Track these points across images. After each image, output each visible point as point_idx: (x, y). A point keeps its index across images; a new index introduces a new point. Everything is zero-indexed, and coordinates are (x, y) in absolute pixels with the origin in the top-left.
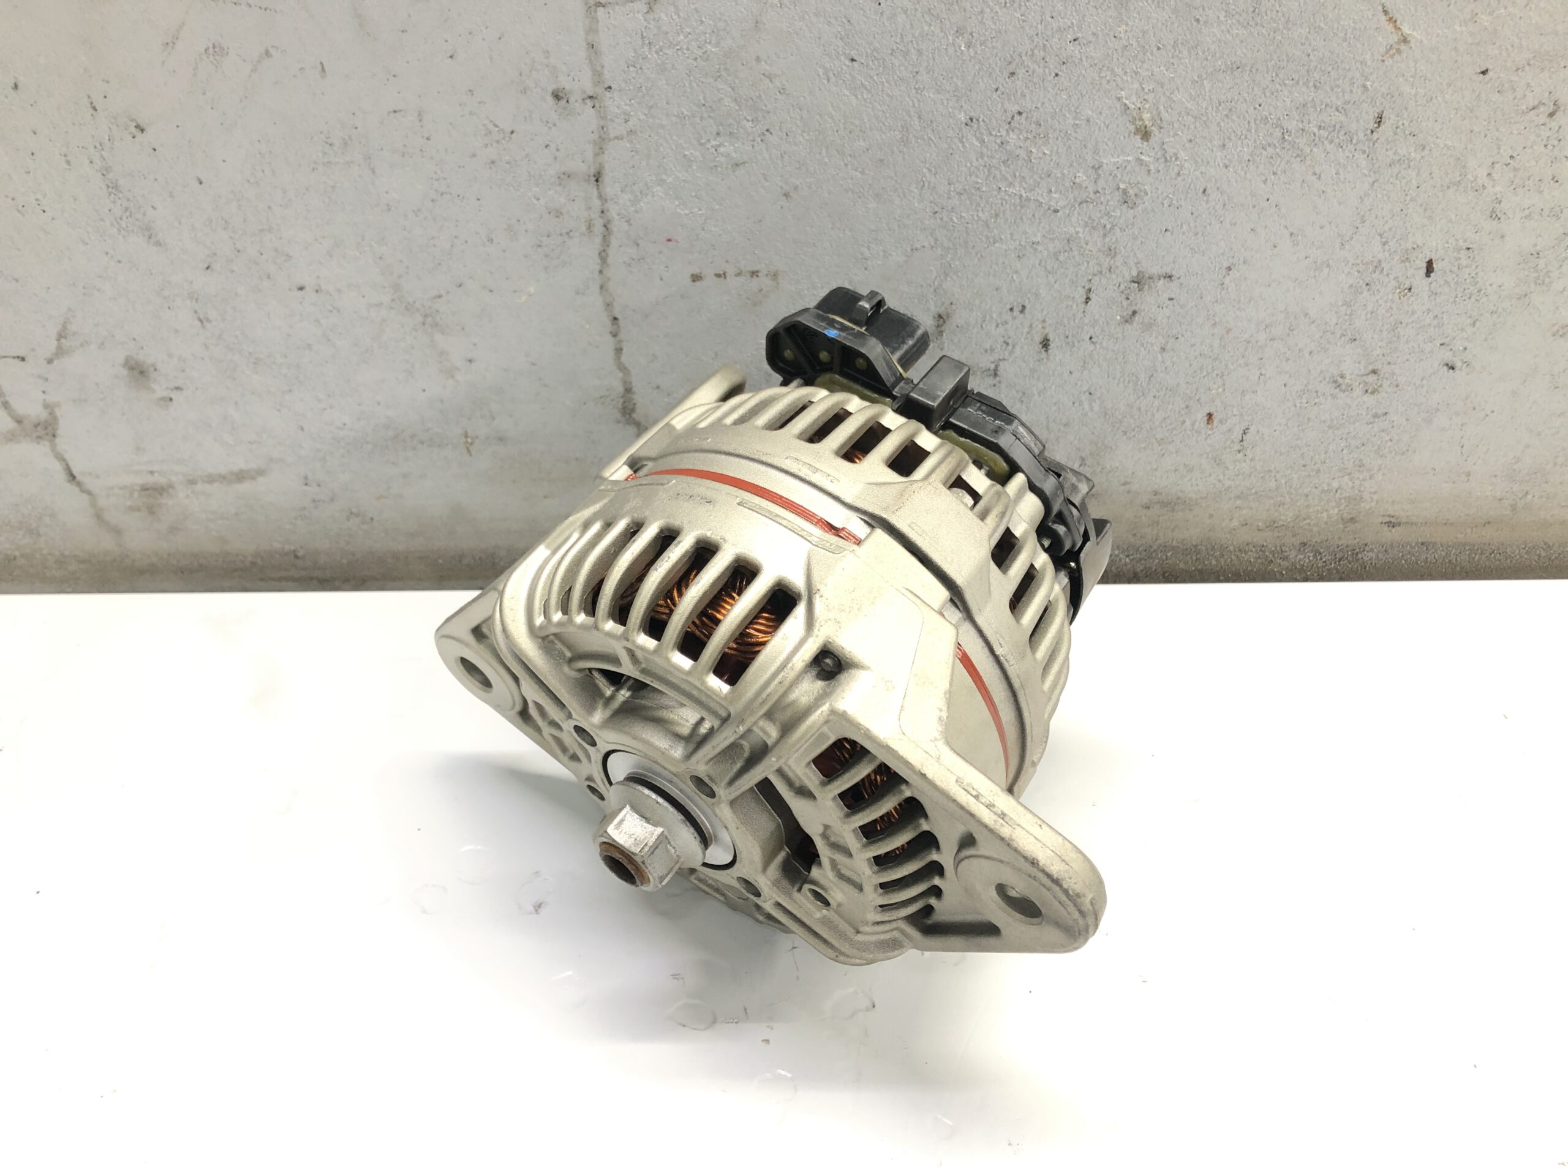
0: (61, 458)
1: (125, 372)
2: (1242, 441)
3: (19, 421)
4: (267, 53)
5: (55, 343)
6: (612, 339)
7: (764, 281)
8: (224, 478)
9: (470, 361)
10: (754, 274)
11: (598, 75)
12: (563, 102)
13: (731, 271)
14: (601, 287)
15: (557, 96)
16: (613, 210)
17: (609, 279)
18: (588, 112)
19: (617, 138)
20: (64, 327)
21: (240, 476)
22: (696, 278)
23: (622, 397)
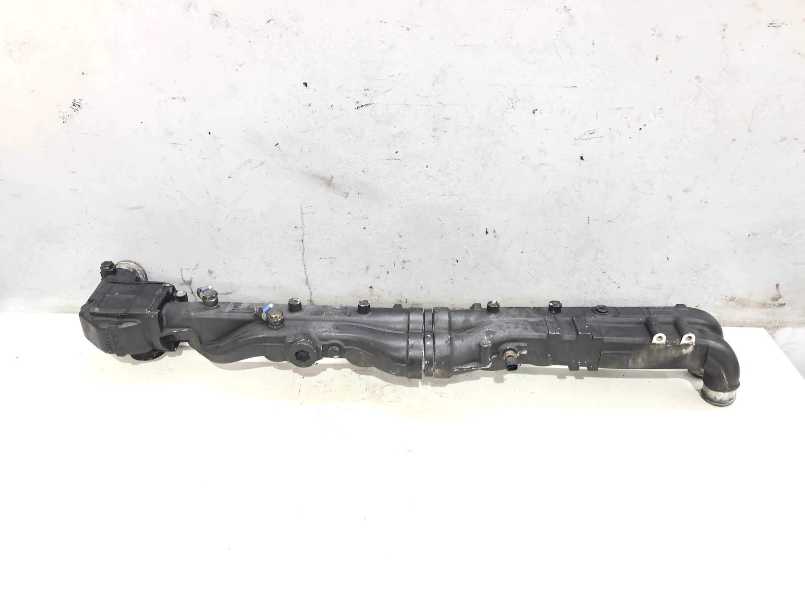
0: (191, 289)
1: (208, 272)
2: (429, 292)
3: (184, 281)
4: (245, 219)
5: (195, 267)
6: (304, 269)
7: (333, 259)
8: (224, 294)
9: (276, 272)
10: (332, 258)
11: (303, 224)
12: (296, 228)
13: (327, 257)
14: (303, 260)
15: (296, 227)
16: (305, 246)
17: (304, 258)
18: (301, 230)
19: (307, 234)
20: (198, 264)
21: (227, 293)
22: (321, 258)
23: (306, 280)
